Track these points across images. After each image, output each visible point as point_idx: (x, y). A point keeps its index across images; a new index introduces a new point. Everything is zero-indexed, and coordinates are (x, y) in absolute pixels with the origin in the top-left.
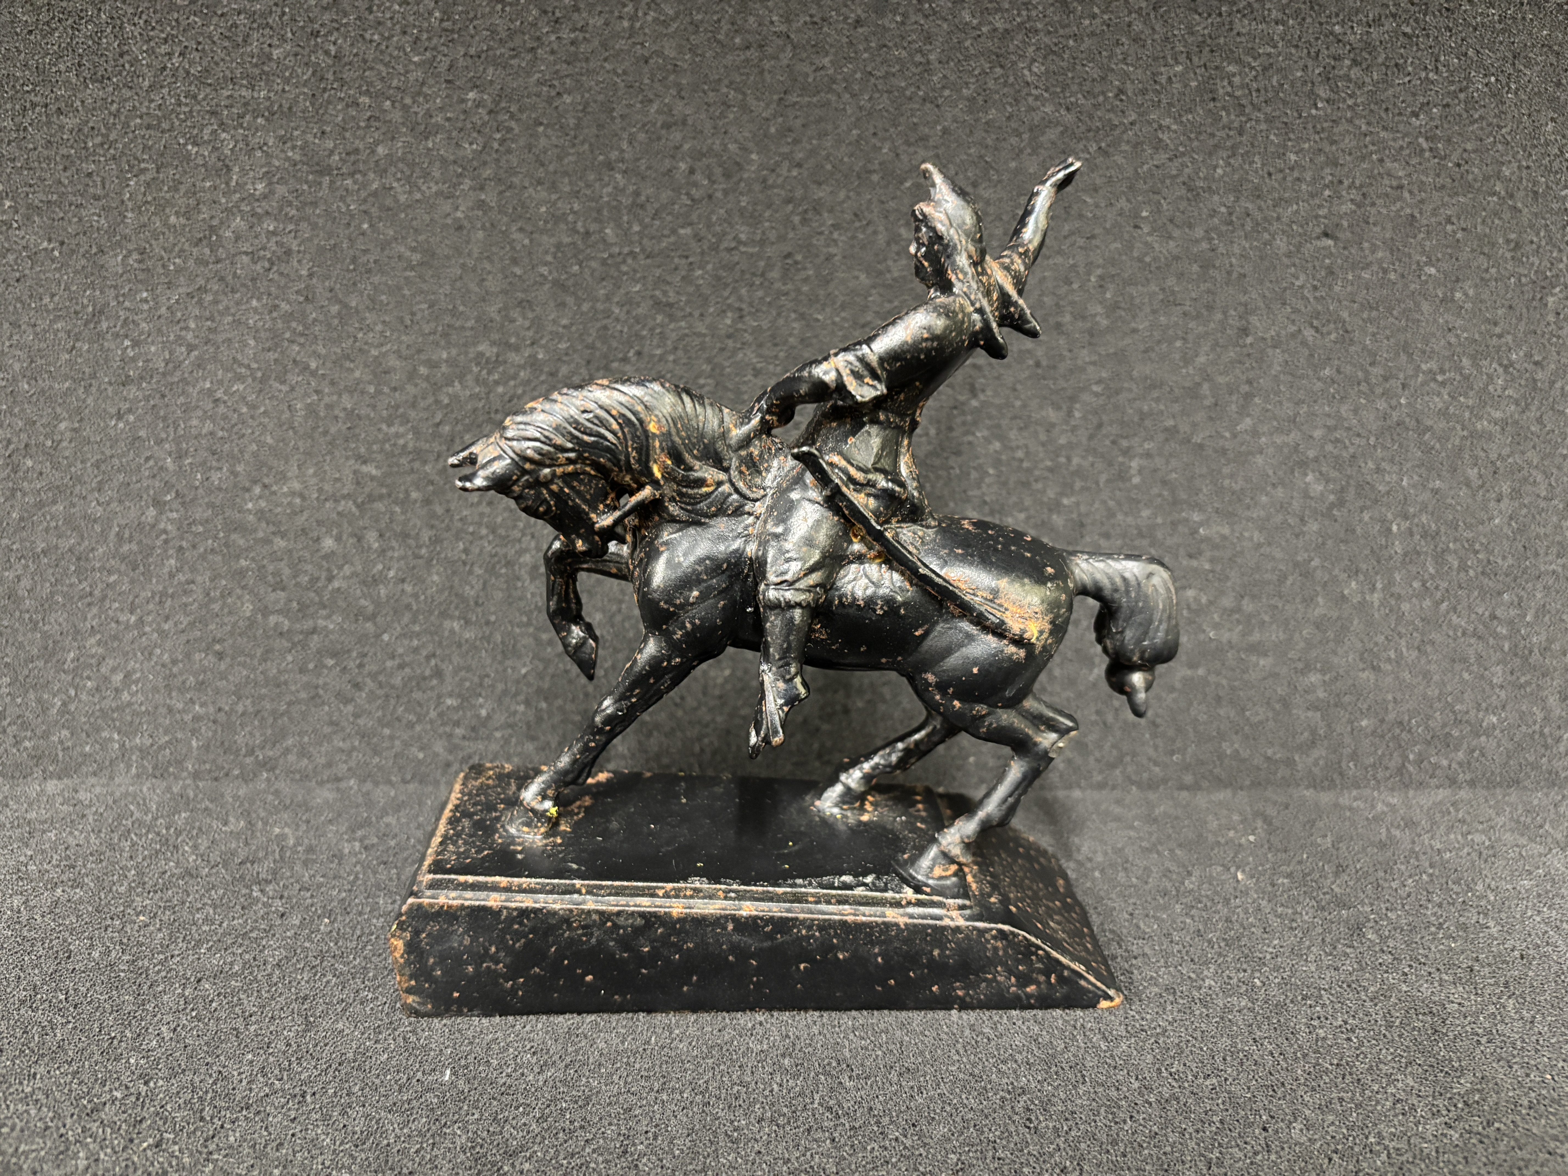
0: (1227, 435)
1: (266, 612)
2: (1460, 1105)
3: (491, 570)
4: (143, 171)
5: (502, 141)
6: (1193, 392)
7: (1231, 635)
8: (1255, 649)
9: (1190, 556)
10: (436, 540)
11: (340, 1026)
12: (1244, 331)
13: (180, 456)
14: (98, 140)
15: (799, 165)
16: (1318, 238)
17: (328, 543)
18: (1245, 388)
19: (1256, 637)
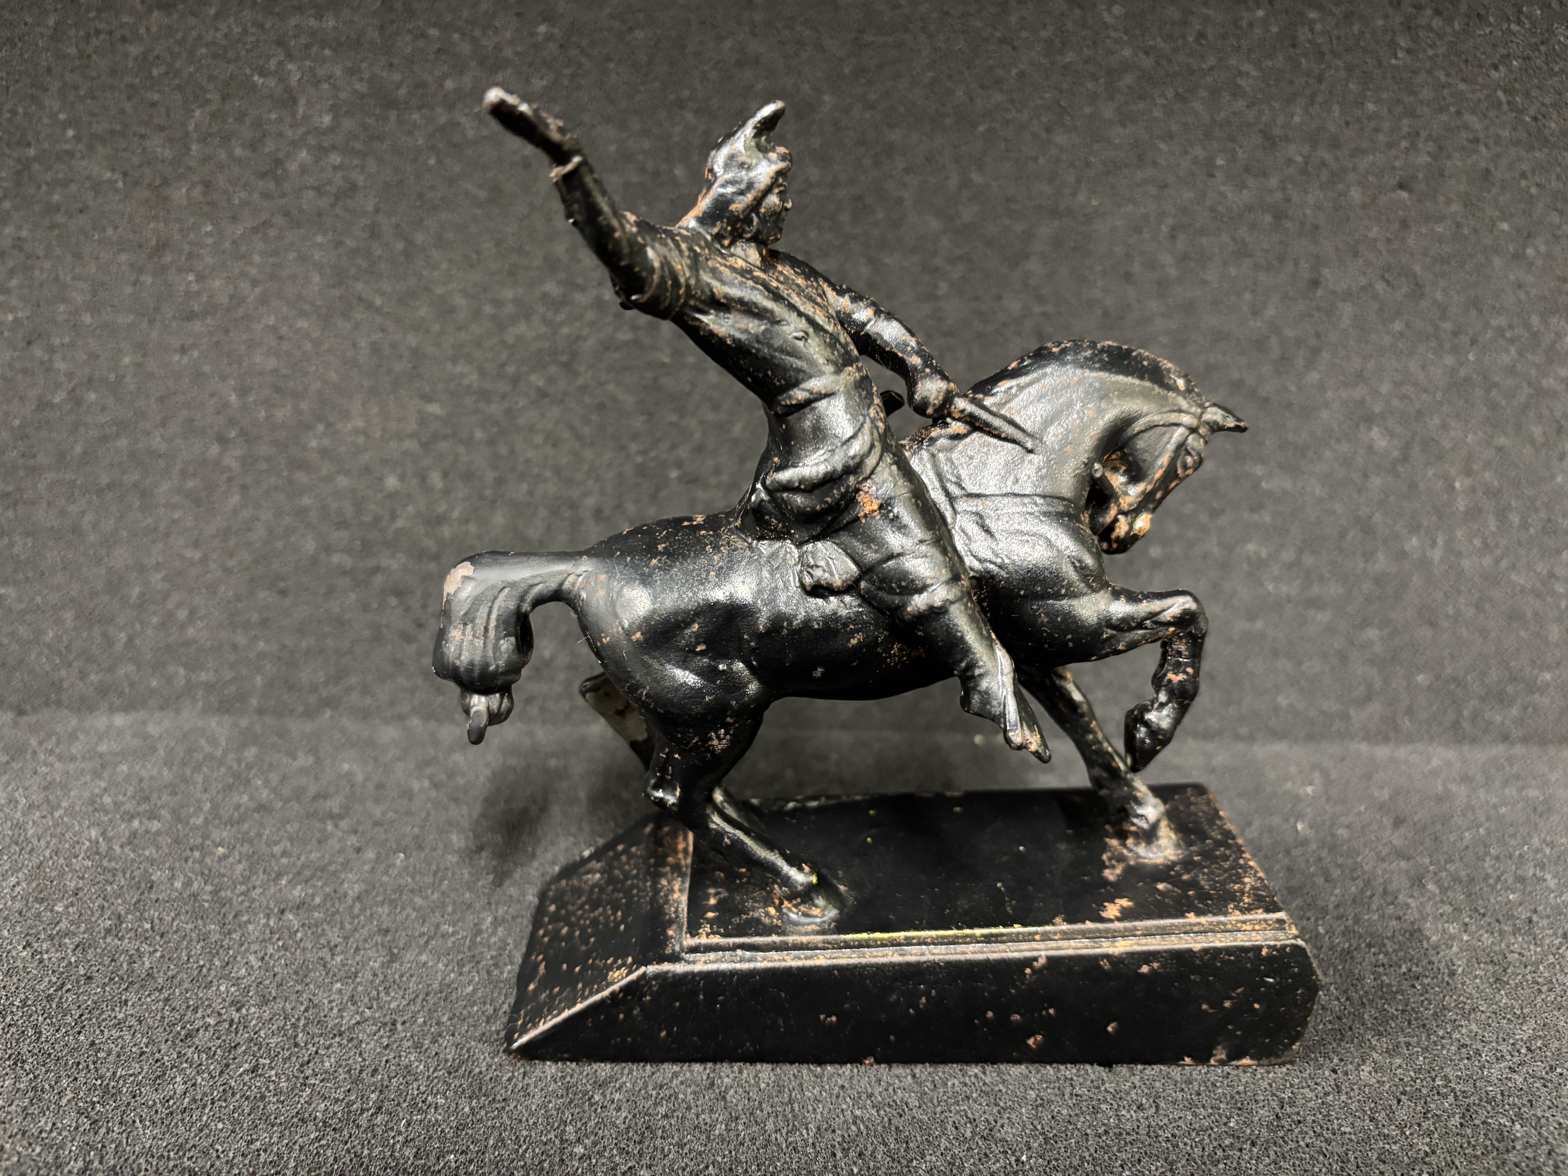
0: (1293, 389)
1: (328, 549)
2: (1523, 1051)
3: (555, 512)
4: (208, 101)
5: (573, 77)
6: (1260, 345)
7: (1290, 589)
8: (1315, 603)
9: (1253, 510)
10: (500, 481)
11: (424, 958)
12: (1315, 283)
13: (243, 392)
14: (163, 69)
15: (872, 107)
16: (1393, 190)
17: (392, 482)
18: (1313, 342)
19: (1316, 590)
